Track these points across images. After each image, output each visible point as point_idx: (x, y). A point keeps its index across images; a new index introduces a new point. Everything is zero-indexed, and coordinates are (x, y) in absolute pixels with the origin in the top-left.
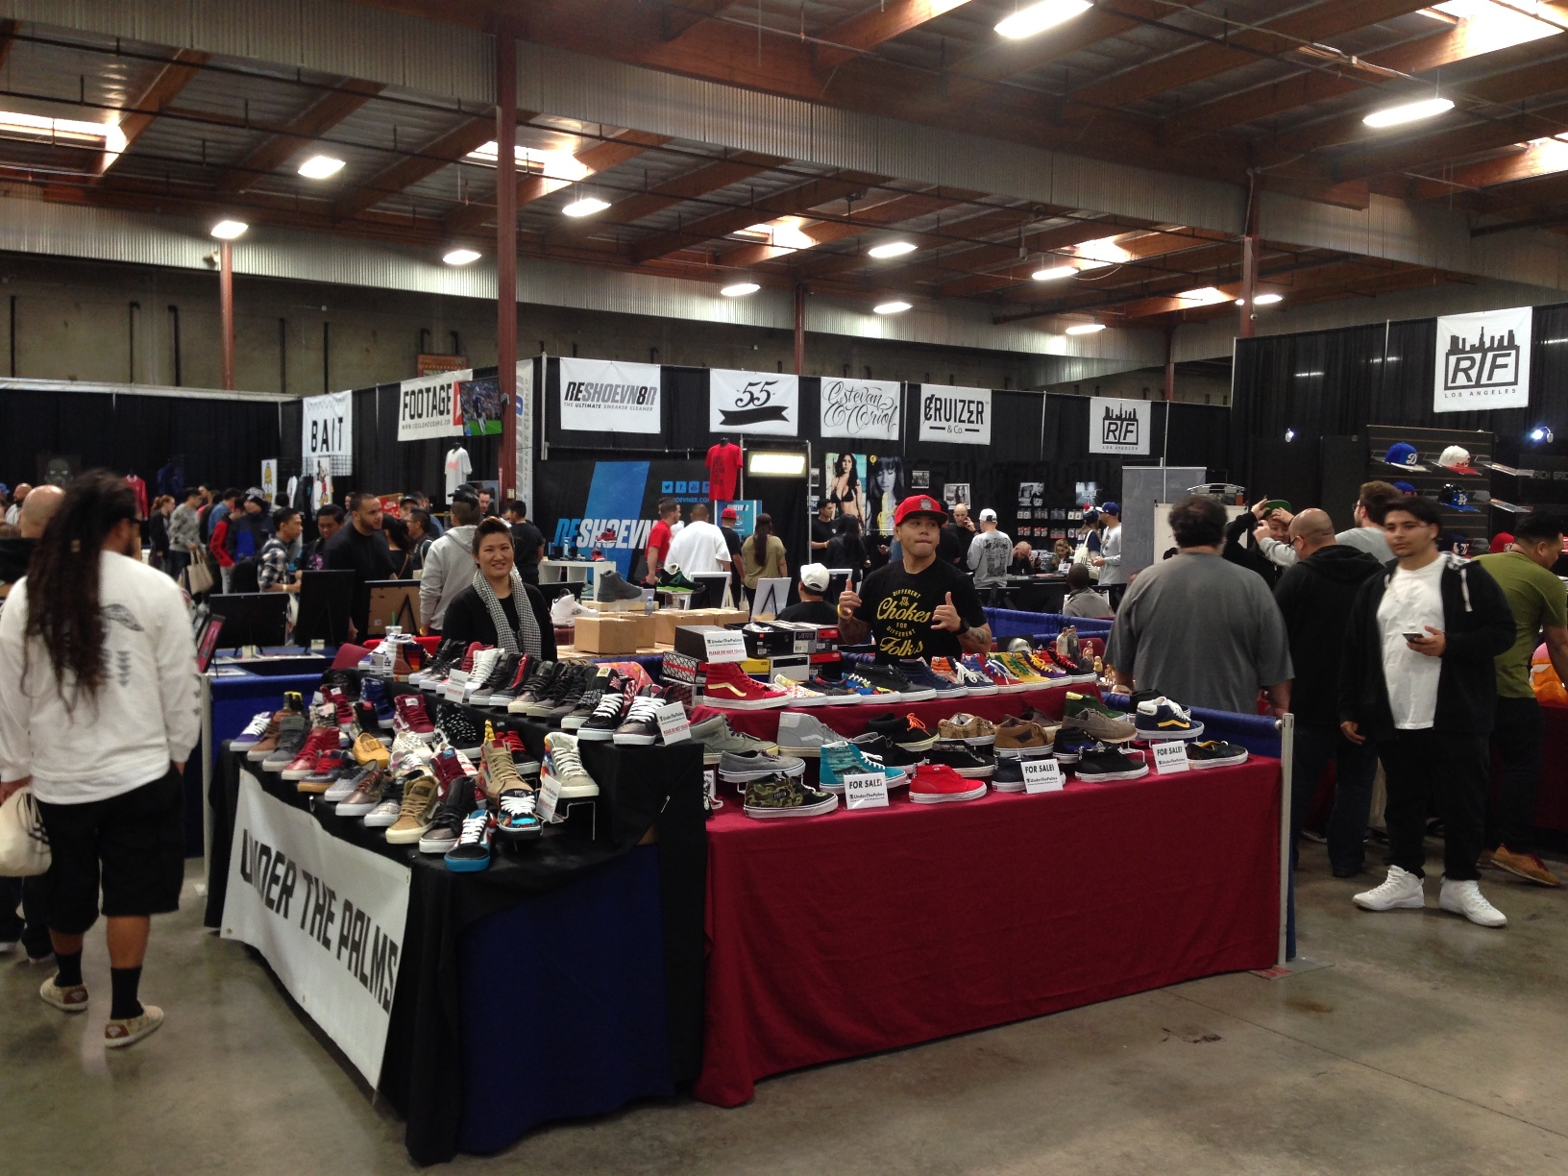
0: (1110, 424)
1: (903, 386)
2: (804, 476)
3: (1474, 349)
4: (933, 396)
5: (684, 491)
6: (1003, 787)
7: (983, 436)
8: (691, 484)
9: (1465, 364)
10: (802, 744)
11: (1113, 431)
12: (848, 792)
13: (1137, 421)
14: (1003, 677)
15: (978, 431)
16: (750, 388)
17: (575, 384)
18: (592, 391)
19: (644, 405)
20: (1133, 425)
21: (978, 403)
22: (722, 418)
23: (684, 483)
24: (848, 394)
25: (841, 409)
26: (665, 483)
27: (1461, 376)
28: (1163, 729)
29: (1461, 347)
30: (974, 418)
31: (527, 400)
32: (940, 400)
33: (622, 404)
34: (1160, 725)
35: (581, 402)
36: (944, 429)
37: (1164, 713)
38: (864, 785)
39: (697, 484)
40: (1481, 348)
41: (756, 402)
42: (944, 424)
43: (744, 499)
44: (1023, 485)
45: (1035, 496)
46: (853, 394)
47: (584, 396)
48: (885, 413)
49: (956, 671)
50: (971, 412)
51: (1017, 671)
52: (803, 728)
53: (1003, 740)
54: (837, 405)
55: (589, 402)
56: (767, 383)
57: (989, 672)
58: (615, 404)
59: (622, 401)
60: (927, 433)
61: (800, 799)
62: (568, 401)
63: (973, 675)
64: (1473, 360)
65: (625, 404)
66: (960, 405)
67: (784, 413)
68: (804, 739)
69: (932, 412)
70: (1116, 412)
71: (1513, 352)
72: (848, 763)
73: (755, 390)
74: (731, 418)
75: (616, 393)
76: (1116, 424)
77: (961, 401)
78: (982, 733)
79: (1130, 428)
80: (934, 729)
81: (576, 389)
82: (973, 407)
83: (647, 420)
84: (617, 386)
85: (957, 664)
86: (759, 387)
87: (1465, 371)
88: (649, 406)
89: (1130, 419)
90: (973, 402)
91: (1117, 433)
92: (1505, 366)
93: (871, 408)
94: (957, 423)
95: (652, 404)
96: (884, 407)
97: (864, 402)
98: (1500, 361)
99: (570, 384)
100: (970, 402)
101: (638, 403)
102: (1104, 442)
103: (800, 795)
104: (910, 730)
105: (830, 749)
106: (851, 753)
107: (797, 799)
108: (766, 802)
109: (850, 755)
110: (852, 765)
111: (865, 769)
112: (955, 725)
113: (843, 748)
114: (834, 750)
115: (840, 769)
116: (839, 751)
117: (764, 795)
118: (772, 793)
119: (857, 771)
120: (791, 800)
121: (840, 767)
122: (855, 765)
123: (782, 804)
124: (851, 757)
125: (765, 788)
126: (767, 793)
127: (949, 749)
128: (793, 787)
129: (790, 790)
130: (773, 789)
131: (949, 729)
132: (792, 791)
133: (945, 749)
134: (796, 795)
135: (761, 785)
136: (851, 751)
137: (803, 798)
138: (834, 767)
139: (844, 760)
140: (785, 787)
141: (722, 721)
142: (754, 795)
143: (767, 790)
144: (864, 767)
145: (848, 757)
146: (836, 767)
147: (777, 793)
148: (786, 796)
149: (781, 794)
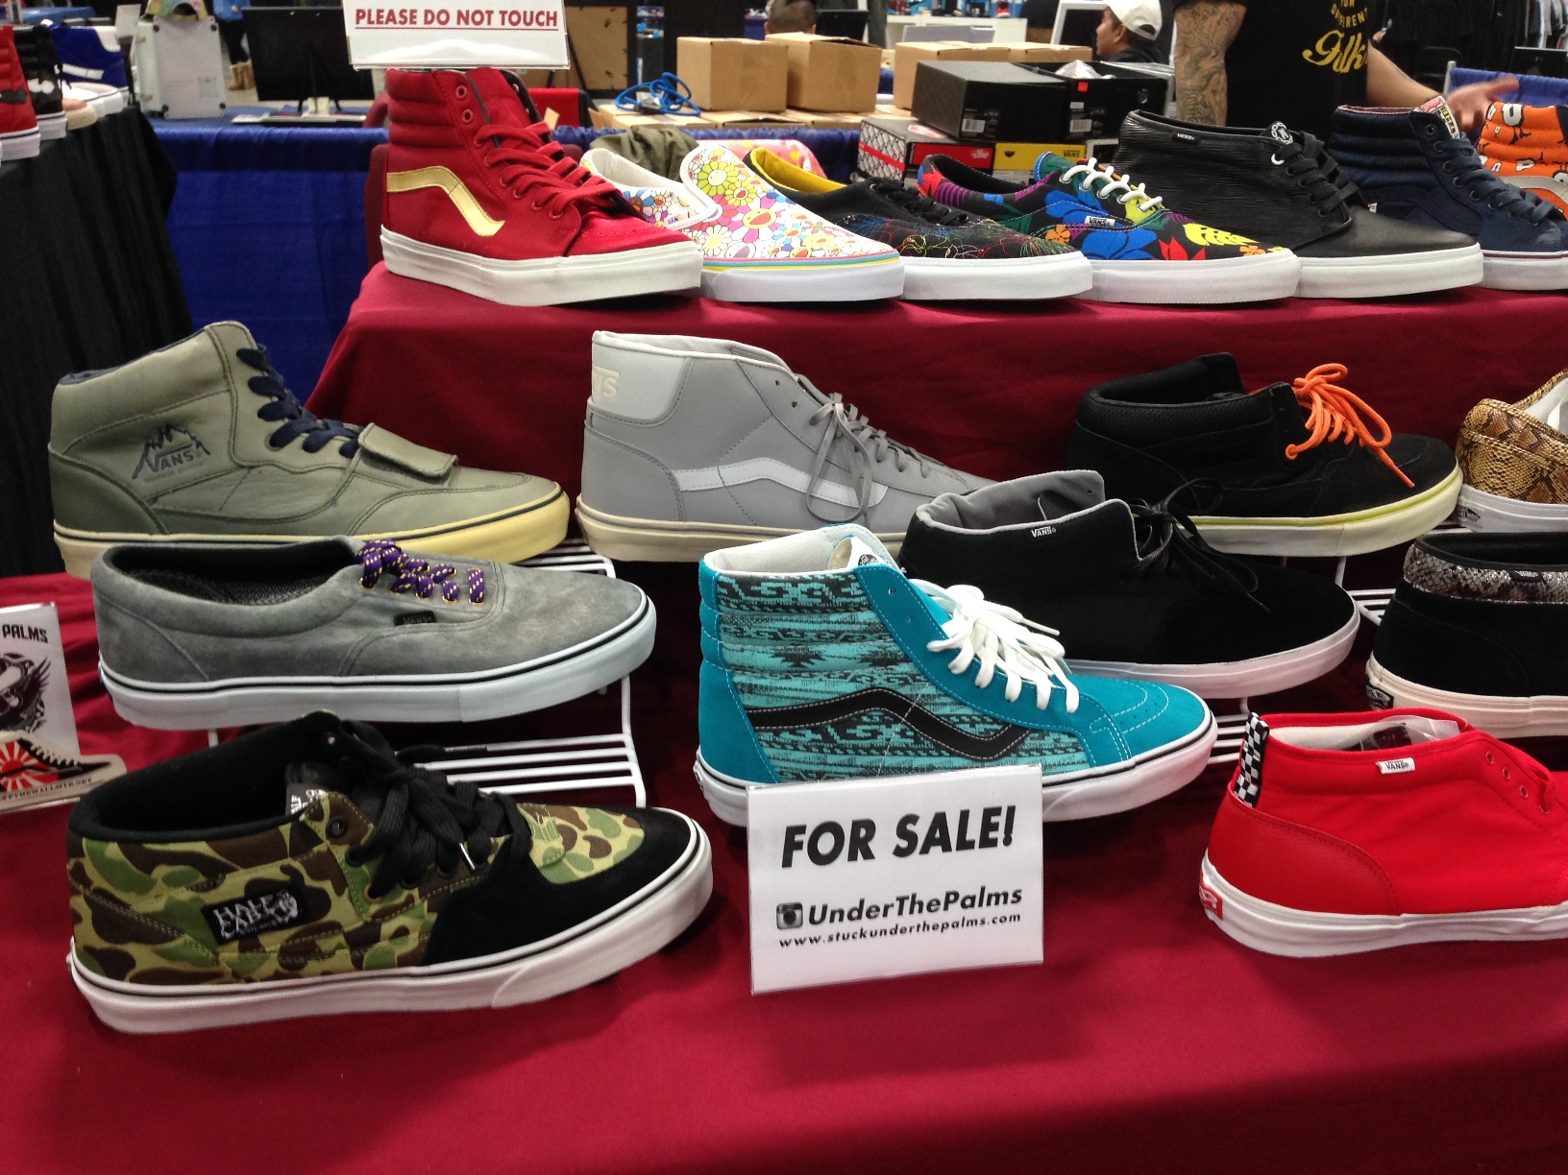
12: (767, 888)
38: (885, 841)
61: (414, 920)
72: (841, 668)
103: (410, 900)
104: (1301, 454)
105: (736, 586)
106: (866, 616)
107: (388, 927)
108: (158, 953)
109: (856, 627)
110: (864, 687)
111: (947, 710)
112: (1552, 434)
113: (813, 590)
114: (758, 594)
115: (786, 703)
116: (785, 600)
117: (147, 915)
118: (197, 907)
119: (897, 721)
120: (341, 939)
121: (786, 693)
122: (885, 684)
123: (281, 964)
124: (863, 639)
125: (149, 870)
126: (159, 905)
127: (1504, 590)
128: (355, 858)
129: (327, 886)
130: (202, 879)
131: (1519, 456)
132: (340, 887)
133: (1478, 593)
134: (374, 908)
135: (125, 852)
136: (869, 607)
137: (433, 917)
138: (751, 689)
139: (818, 656)
140: (285, 869)
141: (215, 366)
142: (88, 900)
143: (160, 884)
144: (947, 695)
145: (846, 640)
146: (761, 687)
147: (231, 904)
148: (293, 923)
149: (261, 910)
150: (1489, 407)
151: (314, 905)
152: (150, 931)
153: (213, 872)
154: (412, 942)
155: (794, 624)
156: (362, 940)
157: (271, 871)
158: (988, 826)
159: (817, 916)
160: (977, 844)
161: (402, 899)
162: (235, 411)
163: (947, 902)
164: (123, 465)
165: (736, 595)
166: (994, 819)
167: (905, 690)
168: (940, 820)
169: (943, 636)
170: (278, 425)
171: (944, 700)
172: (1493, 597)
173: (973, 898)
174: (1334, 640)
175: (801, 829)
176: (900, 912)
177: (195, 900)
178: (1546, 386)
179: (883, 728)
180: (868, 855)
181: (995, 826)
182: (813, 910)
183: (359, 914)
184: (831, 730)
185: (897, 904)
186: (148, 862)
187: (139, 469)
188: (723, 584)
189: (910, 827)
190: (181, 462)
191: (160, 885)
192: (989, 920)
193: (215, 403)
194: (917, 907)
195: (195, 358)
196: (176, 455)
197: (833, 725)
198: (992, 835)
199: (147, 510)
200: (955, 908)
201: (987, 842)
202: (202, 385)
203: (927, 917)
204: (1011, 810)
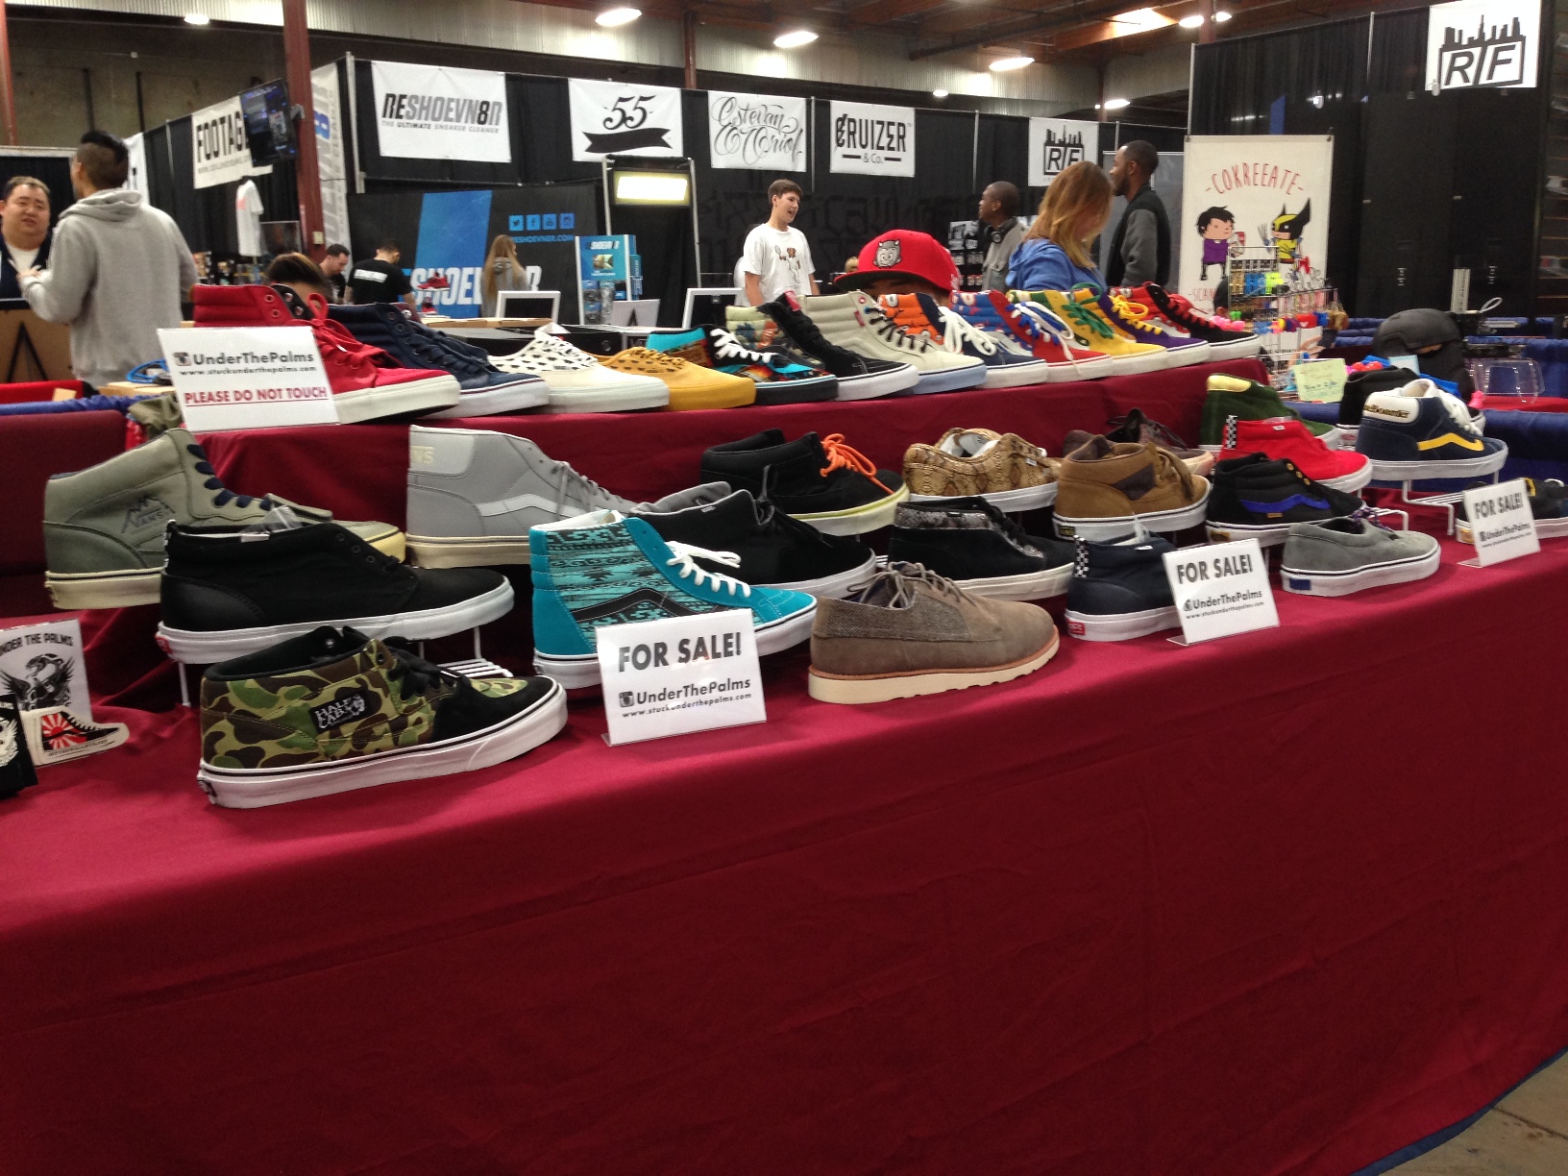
0: (1053, 150)
1: (809, 104)
2: (687, 204)
3: (1472, 43)
4: (845, 115)
5: (537, 227)
6: (1103, 627)
7: (905, 166)
8: (546, 217)
9: (1461, 61)
10: (483, 526)
11: (1056, 160)
12: (613, 684)
13: (1082, 146)
14: (1056, 344)
15: (899, 160)
16: (621, 105)
17: (393, 96)
18: (417, 106)
19: (486, 126)
20: (1078, 151)
21: (900, 124)
22: (588, 143)
23: (537, 217)
24: (742, 112)
25: (735, 132)
26: (513, 219)
27: (1457, 75)
28: (1429, 455)
29: (1456, 41)
30: (894, 144)
31: (334, 118)
32: (853, 120)
33: (457, 124)
34: (1425, 445)
35: (404, 121)
36: (859, 157)
37: (1432, 417)
38: (673, 654)
39: (553, 217)
40: (1480, 42)
41: (629, 123)
42: (859, 151)
43: (613, 233)
44: (954, 224)
45: (968, 237)
46: (749, 113)
47: (408, 112)
48: (788, 138)
49: (941, 328)
50: (891, 137)
51: (1085, 331)
52: (482, 475)
53: (1080, 496)
54: (729, 128)
55: (415, 121)
56: (642, 99)
57: (1020, 329)
58: (449, 123)
59: (458, 119)
60: (839, 164)
61: (424, 714)
62: (387, 119)
63: (985, 339)
64: (1470, 56)
65: (462, 123)
66: (878, 128)
67: (665, 137)
68: (488, 509)
69: (845, 136)
70: (1059, 137)
71: (1518, 44)
72: (622, 579)
73: (628, 107)
74: (598, 142)
75: (449, 109)
76: (1058, 150)
77: (879, 122)
78: (1024, 479)
79: (1075, 155)
80: (896, 473)
81: (396, 103)
82: (893, 130)
83: (493, 145)
84: (451, 100)
85: (943, 309)
86: (631, 104)
87: (1462, 69)
88: (493, 126)
89: (1074, 145)
90: (892, 124)
91: (1060, 162)
92: (1508, 61)
93: (771, 131)
94: (875, 151)
95: (497, 124)
96: (786, 130)
97: (762, 124)
98: (1502, 56)
99: (388, 96)
100: (891, 124)
101: (480, 122)
102: (1046, 173)
103: (421, 703)
104: (829, 474)
105: (559, 537)
106: (632, 548)
107: (412, 718)
108: (281, 744)
109: (628, 554)
110: (636, 588)
111: (682, 599)
112: (950, 457)
113: (602, 533)
114: (572, 539)
115: (594, 603)
116: (588, 541)
117: (273, 721)
118: (306, 709)
119: (657, 607)
120: (386, 726)
121: (594, 597)
122: (648, 586)
123: (354, 745)
124: (632, 561)
125: (275, 691)
126: (282, 712)
127: (945, 523)
128: (392, 676)
129: (379, 691)
130: (308, 692)
131: (935, 470)
132: (387, 692)
133: (932, 525)
134: (404, 706)
135: (258, 682)
136: (634, 542)
137: (434, 713)
138: (572, 598)
139: (609, 574)
140: (359, 681)
141: (173, 456)
142: (230, 720)
143: (282, 699)
144: (682, 591)
145: (624, 562)
146: (579, 596)
147: (325, 706)
148: (362, 715)
149: (343, 709)
150: (916, 448)
151: (373, 702)
152: (274, 731)
153: (315, 686)
154: (425, 728)
155: (594, 555)
156: (398, 726)
157: (350, 682)
158: (727, 645)
159: (642, 700)
160: (722, 655)
161: (416, 702)
162: (189, 485)
163: (711, 688)
164: (113, 524)
165: (559, 542)
166: (730, 640)
167: (659, 589)
168: (701, 642)
169: (674, 557)
170: (218, 492)
171: (681, 593)
172: (941, 526)
173: (724, 685)
174: (867, 566)
175: (627, 649)
176: (686, 695)
177: (305, 705)
178: (941, 440)
179: (650, 612)
180: (665, 663)
181: (730, 644)
182: (639, 694)
183: (397, 709)
184: (622, 616)
185: (684, 690)
186: (274, 687)
187: (125, 526)
188: (550, 537)
189: (685, 646)
190: (155, 519)
191: (282, 701)
192: (734, 698)
193: (176, 479)
194: (695, 691)
195: (162, 450)
196: (151, 515)
197: (623, 612)
198: (730, 649)
199: (134, 553)
200: (715, 691)
201: (728, 654)
202: (168, 468)
203: (703, 697)
204: (738, 634)
